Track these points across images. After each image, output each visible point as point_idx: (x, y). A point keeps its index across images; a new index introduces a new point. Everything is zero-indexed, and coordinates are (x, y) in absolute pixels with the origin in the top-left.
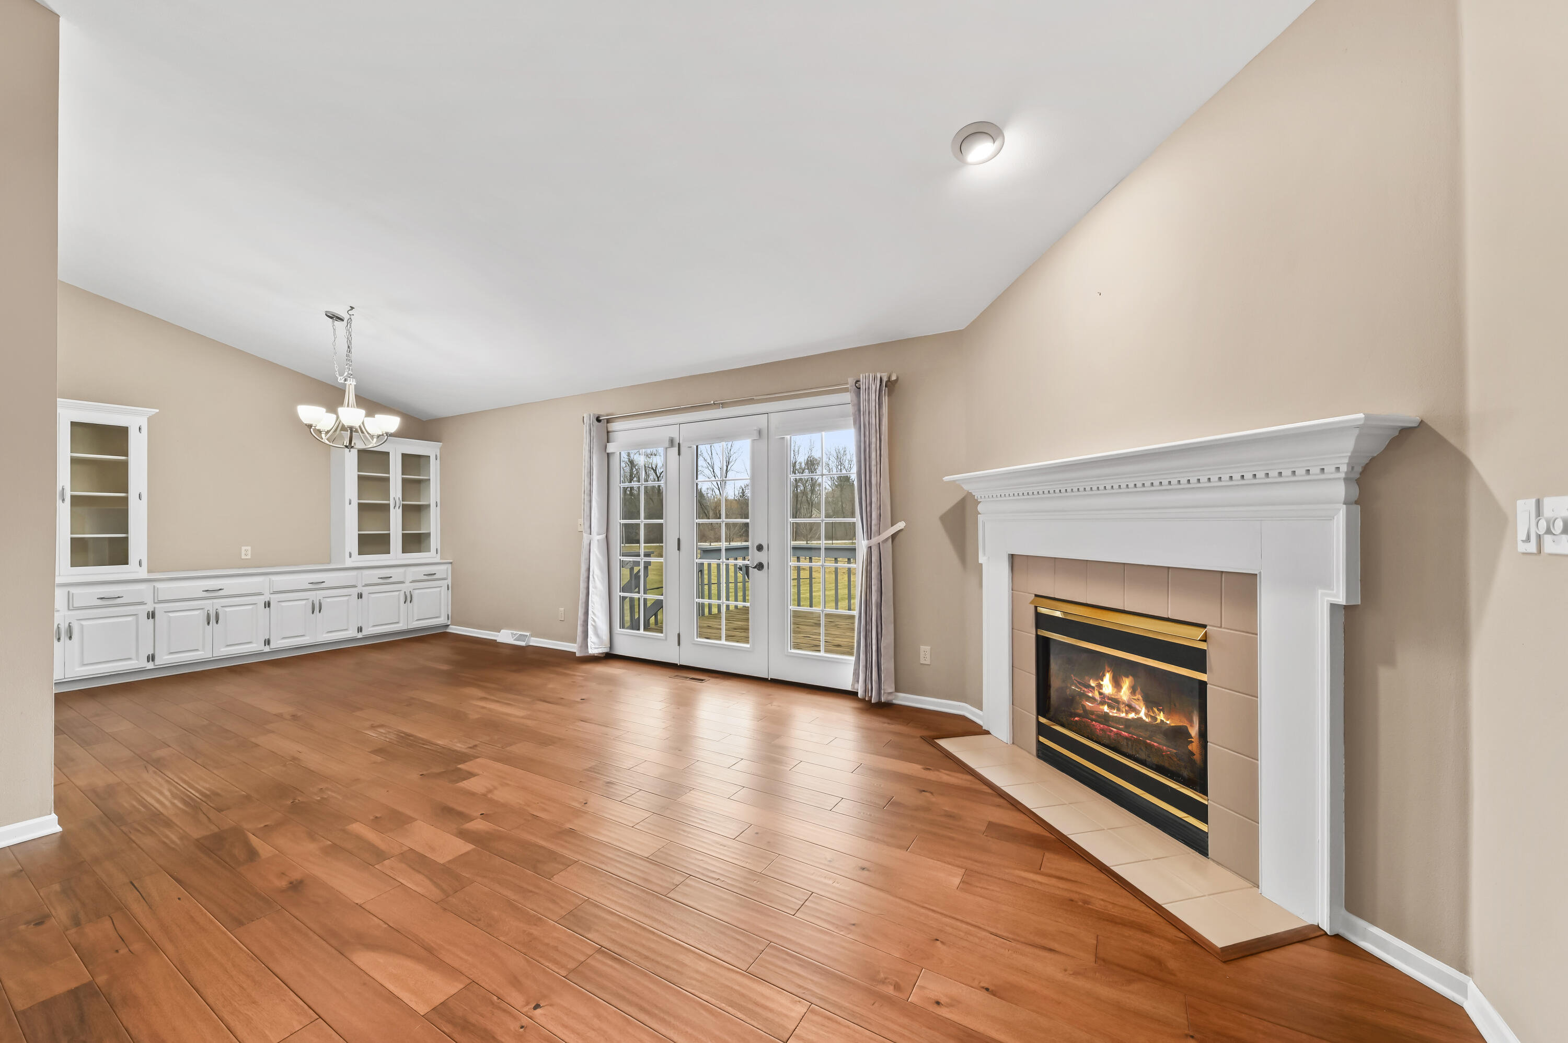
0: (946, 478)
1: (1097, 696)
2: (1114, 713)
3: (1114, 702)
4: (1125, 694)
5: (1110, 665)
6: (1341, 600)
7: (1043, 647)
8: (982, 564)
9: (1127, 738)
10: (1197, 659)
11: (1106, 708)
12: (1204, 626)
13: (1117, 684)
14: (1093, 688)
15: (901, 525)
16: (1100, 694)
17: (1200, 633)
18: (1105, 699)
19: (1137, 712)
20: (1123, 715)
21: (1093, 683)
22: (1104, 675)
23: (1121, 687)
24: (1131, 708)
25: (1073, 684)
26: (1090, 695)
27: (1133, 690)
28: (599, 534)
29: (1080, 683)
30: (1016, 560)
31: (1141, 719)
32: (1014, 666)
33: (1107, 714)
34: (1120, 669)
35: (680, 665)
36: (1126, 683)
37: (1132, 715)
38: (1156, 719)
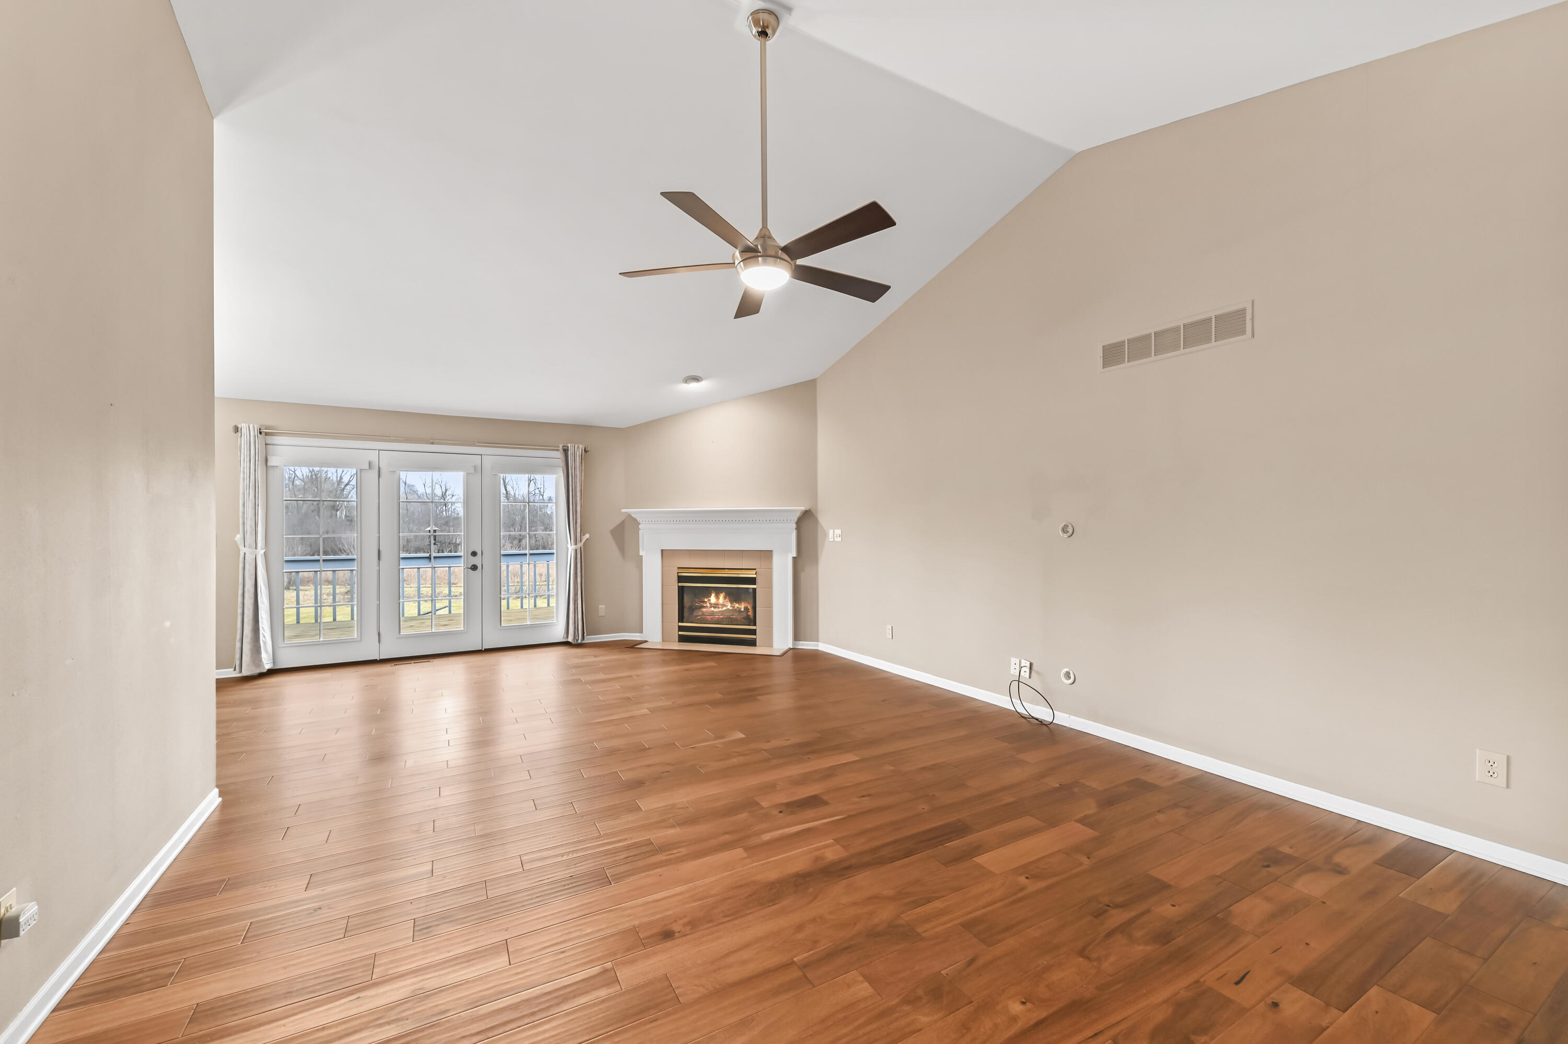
0: (623, 510)
1: (708, 605)
2: (717, 610)
3: (716, 606)
4: (721, 600)
5: (714, 590)
6: (795, 556)
7: (681, 590)
8: (642, 556)
9: (722, 618)
10: (752, 581)
11: (712, 609)
12: (755, 569)
13: (717, 597)
14: (706, 602)
15: (587, 536)
16: (710, 603)
17: (754, 572)
18: (712, 605)
19: (726, 606)
20: (720, 609)
21: (706, 600)
22: (711, 595)
23: (719, 598)
24: (724, 605)
25: (696, 603)
26: (705, 605)
27: (725, 598)
28: (262, 549)
29: (699, 601)
30: (664, 551)
31: (728, 609)
32: (664, 602)
33: (713, 611)
34: (718, 591)
35: (380, 660)
36: (722, 596)
37: (725, 608)
38: (735, 607)
